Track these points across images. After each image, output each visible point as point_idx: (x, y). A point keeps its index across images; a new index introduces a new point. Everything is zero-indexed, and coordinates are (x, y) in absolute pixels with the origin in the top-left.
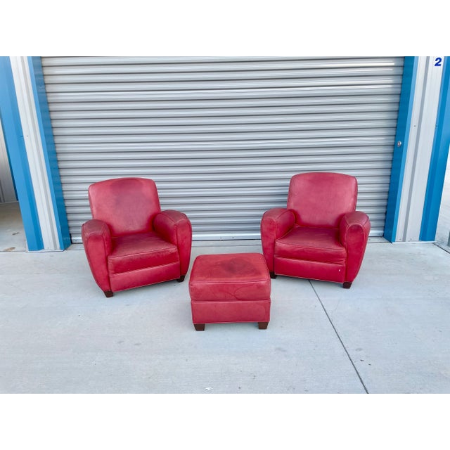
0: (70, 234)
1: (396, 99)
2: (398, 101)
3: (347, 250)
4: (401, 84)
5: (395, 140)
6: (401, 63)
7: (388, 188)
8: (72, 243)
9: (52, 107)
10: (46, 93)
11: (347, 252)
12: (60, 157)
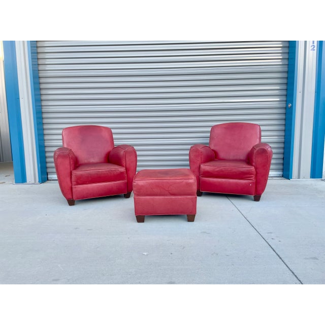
0: (47, 173)
1: (285, 75)
2: (287, 71)
3: (256, 168)
4: (288, 65)
5: (286, 104)
6: (287, 45)
7: (283, 140)
8: (48, 180)
9: (42, 80)
10: (39, 70)
11: (256, 170)
12: (45, 115)
